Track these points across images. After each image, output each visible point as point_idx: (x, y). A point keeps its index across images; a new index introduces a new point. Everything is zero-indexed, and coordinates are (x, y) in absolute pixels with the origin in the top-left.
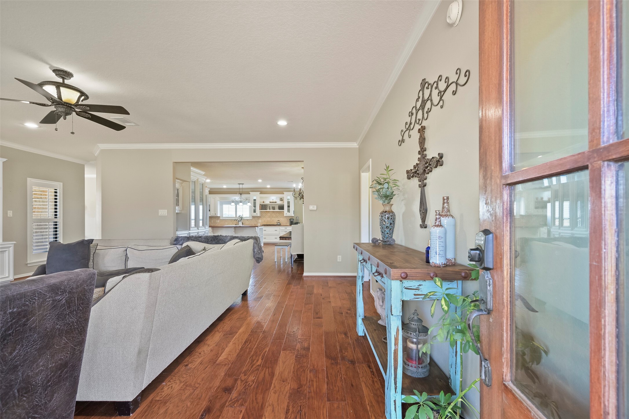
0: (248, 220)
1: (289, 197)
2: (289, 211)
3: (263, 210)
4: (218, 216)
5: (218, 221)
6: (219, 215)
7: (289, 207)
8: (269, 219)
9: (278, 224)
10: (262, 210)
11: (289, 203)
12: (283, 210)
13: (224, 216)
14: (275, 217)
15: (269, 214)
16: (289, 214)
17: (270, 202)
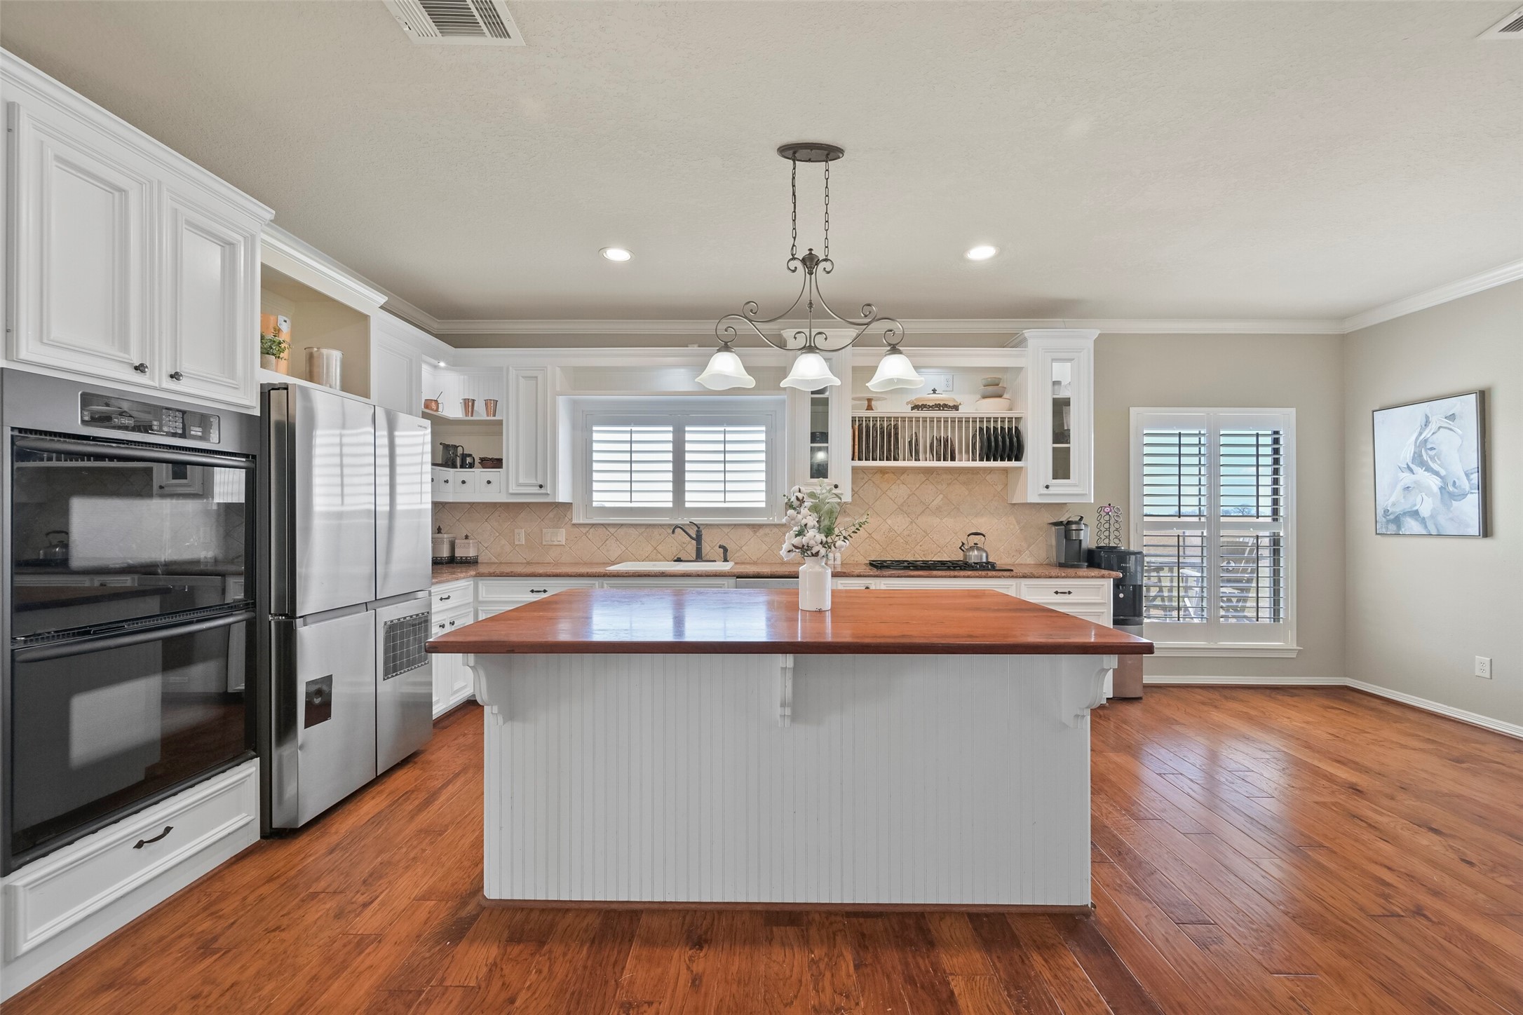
0: (755, 527)
1: (1062, 371)
2: (1061, 468)
3: (871, 463)
4: (561, 500)
5: (561, 536)
6: (563, 494)
7: (1061, 435)
8: (899, 523)
9: (974, 556)
10: (864, 463)
11: (1060, 407)
12: (1013, 464)
13: (599, 499)
14: (939, 508)
15: (900, 491)
16: (1061, 491)
17: (916, 407)
